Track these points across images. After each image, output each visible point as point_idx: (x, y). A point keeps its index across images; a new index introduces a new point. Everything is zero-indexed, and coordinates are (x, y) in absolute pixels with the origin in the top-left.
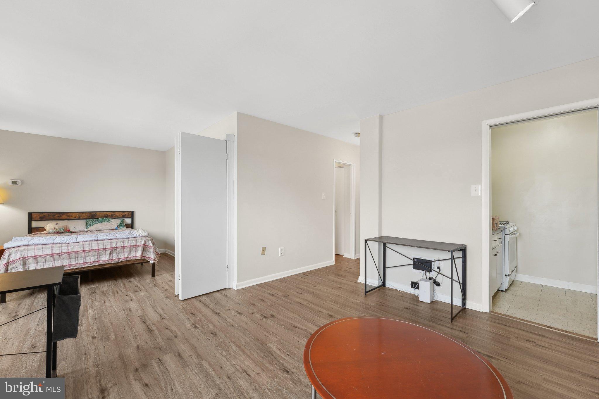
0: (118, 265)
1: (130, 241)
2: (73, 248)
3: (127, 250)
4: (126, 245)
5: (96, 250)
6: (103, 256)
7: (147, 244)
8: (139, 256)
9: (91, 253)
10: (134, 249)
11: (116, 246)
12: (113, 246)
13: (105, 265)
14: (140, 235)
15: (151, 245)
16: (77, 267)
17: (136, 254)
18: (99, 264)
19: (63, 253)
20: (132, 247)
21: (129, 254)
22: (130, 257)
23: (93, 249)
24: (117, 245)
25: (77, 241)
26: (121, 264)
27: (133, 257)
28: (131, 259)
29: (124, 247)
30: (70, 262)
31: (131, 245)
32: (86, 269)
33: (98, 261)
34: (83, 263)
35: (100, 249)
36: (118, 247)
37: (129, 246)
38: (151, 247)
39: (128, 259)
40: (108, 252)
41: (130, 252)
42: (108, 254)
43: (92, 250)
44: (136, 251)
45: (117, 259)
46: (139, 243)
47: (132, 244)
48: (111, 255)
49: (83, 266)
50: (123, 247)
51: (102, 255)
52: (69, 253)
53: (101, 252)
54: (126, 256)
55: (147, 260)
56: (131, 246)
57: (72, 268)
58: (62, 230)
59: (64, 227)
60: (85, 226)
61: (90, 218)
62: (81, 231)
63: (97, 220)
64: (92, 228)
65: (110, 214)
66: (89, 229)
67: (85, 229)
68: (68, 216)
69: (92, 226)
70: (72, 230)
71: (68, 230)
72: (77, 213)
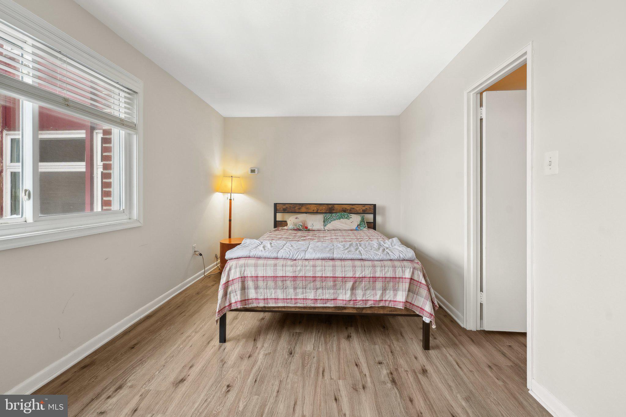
0: (364, 312)
1: (383, 268)
2: (300, 270)
3: (379, 285)
4: (378, 275)
5: (331, 279)
6: (341, 291)
7: (416, 278)
8: (400, 302)
9: (324, 284)
10: (391, 284)
11: (361, 276)
12: (357, 276)
13: (344, 308)
14: (401, 256)
15: (423, 281)
16: (305, 305)
17: (395, 295)
18: (336, 306)
19: (287, 277)
20: (387, 279)
21: (382, 295)
22: (385, 301)
23: (327, 276)
24: (363, 273)
25: (306, 258)
26: (369, 312)
27: (390, 301)
28: (387, 304)
29: (375, 279)
30: (296, 294)
31: (386, 276)
32: (316, 310)
33: (334, 299)
34: (312, 299)
35: (337, 277)
36: (365, 277)
37: (382, 278)
38: (423, 284)
39: (381, 304)
40: (349, 285)
41: (384, 289)
42: (350, 289)
43: (325, 277)
44: (395, 290)
45: (363, 300)
46: (399, 274)
47: (388, 275)
48: (354, 291)
49: (313, 305)
50: (372, 277)
51: (340, 289)
52: (295, 278)
53: (339, 283)
54: (378, 298)
55: (414, 312)
56: (385, 278)
57: (298, 305)
58: (301, 227)
59: (303, 223)
60: (323, 223)
61: (328, 212)
62: (319, 229)
63: (335, 215)
64: (329, 226)
65: (348, 207)
66: (326, 228)
67: (322, 227)
68: (307, 208)
69: (330, 223)
70: (309, 227)
71: (306, 228)
72: (315, 205)
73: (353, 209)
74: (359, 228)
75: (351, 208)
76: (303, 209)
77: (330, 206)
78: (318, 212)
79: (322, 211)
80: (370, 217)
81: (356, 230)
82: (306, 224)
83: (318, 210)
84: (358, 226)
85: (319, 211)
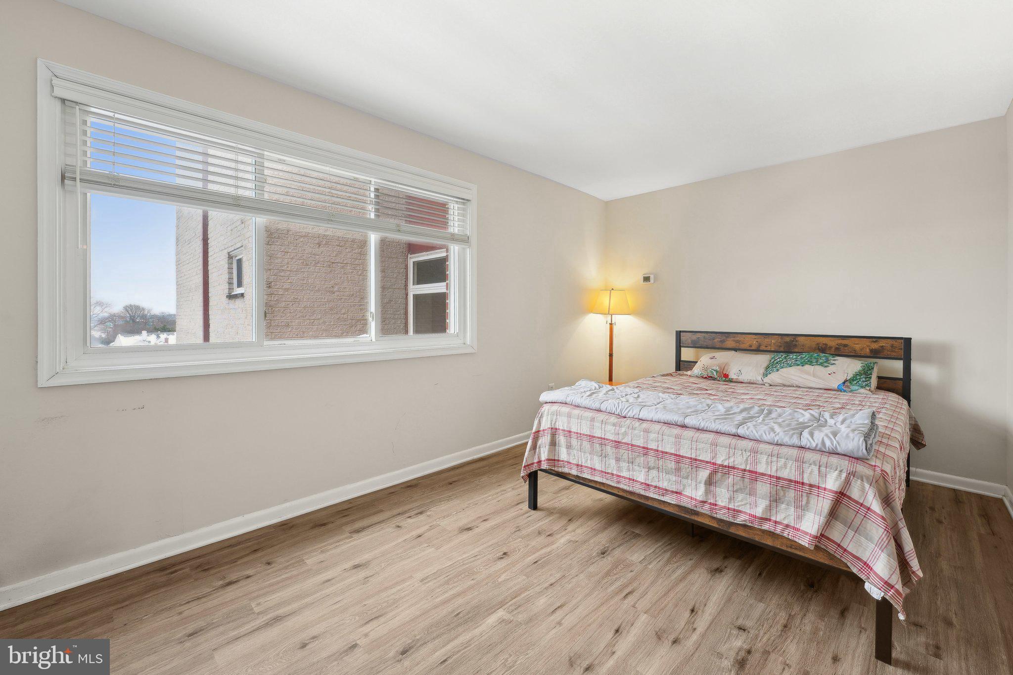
0: (732, 530)
1: (775, 459)
2: (625, 434)
3: (763, 488)
4: (761, 469)
5: (673, 457)
6: (690, 481)
7: (855, 493)
8: (806, 533)
9: (661, 462)
10: (791, 494)
11: (726, 463)
12: (719, 462)
13: (697, 513)
14: (828, 443)
15: (876, 506)
16: (631, 489)
17: (799, 518)
18: (679, 504)
19: (607, 439)
20: (782, 482)
21: (769, 508)
22: (776, 522)
23: (665, 451)
24: (732, 460)
26: (742, 533)
27: (787, 526)
28: (778, 530)
29: (755, 476)
30: (619, 469)
31: (780, 474)
32: (649, 503)
33: (676, 493)
34: (642, 483)
35: (683, 457)
36: (734, 468)
37: (770, 476)
38: (874, 512)
39: (766, 526)
40: (704, 474)
41: (775, 500)
42: (703, 482)
43: (663, 452)
44: (802, 508)
45: (729, 509)
46: (811, 475)
47: (785, 474)
48: (712, 488)
49: (643, 493)
50: (750, 471)
51: (687, 478)
52: (617, 444)
53: (685, 467)
54: (759, 511)
55: (848, 567)
56: (778, 478)
57: (621, 486)
58: (715, 374)
59: (720, 367)
60: (762, 371)
61: (782, 349)
62: (752, 382)
63: (794, 357)
64: (775, 377)
65: (832, 343)
66: (766, 380)
67: (759, 378)
68: (738, 342)
69: (778, 370)
70: (732, 376)
71: (726, 376)
72: (754, 336)
73: (845, 346)
74: (848, 387)
75: (841, 345)
76: (730, 343)
77: (788, 339)
78: (761, 349)
79: (769, 348)
80: (896, 367)
81: (839, 390)
82: (726, 368)
83: (760, 346)
84: (844, 383)
85: (763, 348)
